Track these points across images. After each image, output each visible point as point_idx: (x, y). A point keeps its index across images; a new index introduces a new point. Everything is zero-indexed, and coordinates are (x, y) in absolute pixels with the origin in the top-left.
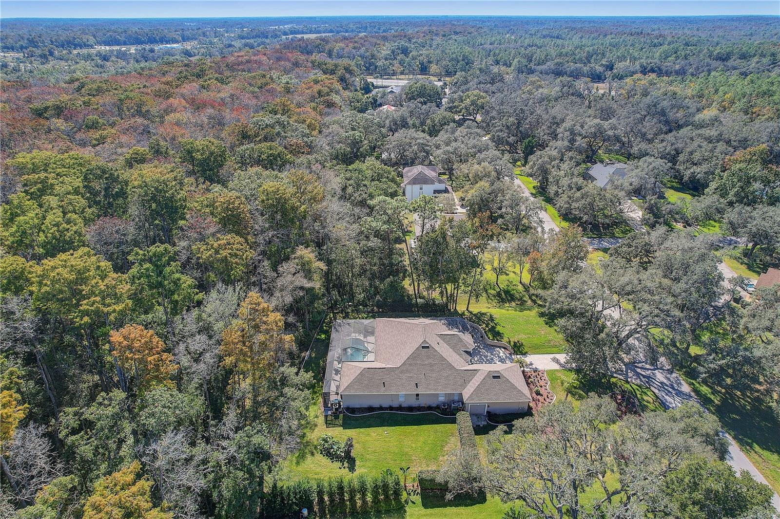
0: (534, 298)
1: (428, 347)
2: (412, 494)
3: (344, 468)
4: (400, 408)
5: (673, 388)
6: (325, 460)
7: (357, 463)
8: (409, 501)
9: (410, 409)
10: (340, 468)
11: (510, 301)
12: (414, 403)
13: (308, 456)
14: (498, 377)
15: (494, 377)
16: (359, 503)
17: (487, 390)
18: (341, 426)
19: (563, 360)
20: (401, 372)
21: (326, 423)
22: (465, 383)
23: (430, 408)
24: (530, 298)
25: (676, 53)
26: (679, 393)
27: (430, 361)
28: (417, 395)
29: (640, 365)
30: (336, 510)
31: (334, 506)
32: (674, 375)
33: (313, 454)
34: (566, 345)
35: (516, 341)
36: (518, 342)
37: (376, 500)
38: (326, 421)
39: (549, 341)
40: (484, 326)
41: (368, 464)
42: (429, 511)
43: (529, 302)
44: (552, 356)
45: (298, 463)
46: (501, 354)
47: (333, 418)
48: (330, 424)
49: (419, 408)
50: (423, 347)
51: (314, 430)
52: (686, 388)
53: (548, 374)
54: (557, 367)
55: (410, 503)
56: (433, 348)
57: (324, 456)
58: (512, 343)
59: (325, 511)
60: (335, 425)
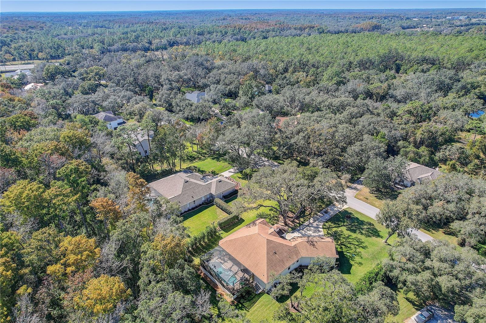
0: (203, 155)
1: (188, 182)
2: (219, 232)
4: (189, 210)
5: (273, 165)
8: (220, 234)
9: (193, 209)
11: (195, 160)
12: (193, 205)
14: (221, 181)
15: (219, 182)
16: (204, 244)
17: (220, 187)
19: (233, 171)
20: (183, 195)
22: (210, 189)
23: (200, 205)
24: (202, 156)
25: (179, 33)
26: (275, 166)
27: (192, 186)
28: (194, 201)
29: (258, 162)
30: (197, 250)
31: (195, 250)
32: (270, 161)
34: (230, 166)
35: (211, 171)
36: (213, 171)
37: (209, 240)
39: (223, 166)
42: (229, 233)
43: (202, 157)
44: (228, 171)
46: (209, 178)
49: (196, 207)
50: (186, 182)
52: (276, 164)
53: (232, 177)
54: (233, 174)
56: (190, 181)
59: (193, 254)
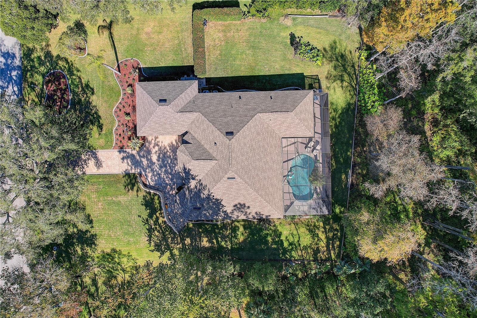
2: (246, 13)
3: (298, 37)
6: (314, 43)
7: (289, 41)
8: (248, 7)
10: (301, 37)
13: (328, 48)
14: (161, 101)
15: (165, 101)
18: (307, 77)
20: (255, 109)
21: (319, 80)
27: (226, 120)
33: (325, 49)
35: (130, 191)
36: (129, 190)
38: (319, 82)
40: (160, 220)
41: (280, 39)
45: (335, 43)
47: (314, 85)
48: (316, 79)
50: (232, 133)
51: (328, 73)
55: (248, 5)
56: (222, 133)
57: (316, 48)
58: (135, 188)
60: (311, 77)
